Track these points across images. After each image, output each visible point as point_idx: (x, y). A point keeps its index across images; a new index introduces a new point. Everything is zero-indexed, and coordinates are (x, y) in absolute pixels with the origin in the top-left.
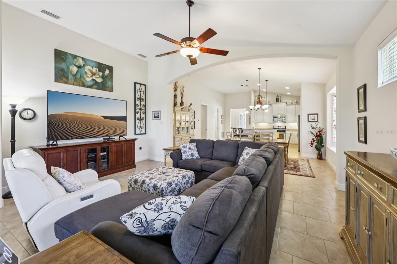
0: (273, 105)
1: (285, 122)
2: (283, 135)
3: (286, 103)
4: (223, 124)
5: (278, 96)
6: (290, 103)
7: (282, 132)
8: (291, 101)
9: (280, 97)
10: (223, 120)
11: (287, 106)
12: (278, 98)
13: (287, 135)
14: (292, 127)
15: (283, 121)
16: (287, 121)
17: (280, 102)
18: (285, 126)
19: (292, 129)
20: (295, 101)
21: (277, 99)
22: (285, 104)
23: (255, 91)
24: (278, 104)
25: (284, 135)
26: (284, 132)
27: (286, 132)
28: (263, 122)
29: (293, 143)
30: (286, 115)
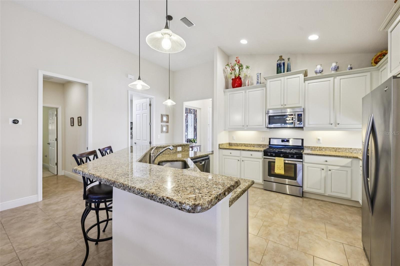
0: (269, 83)
1: (302, 128)
2: (295, 165)
3: (306, 75)
4: (167, 132)
5: (281, 58)
6: (316, 73)
7: (292, 157)
8: (319, 68)
9: (289, 59)
10: (167, 126)
11: (307, 82)
12: (283, 61)
13: (305, 165)
14: (321, 141)
15: (297, 125)
16: (306, 125)
17: (287, 71)
18: (303, 140)
19: (321, 149)
20: (334, 65)
21: (279, 66)
22: (302, 76)
23: (227, 56)
24: (282, 78)
25: (299, 165)
26: (297, 158)
27: (306, 157)
28: (245, 127)
29: (326, 195)
30: (303, 107)
